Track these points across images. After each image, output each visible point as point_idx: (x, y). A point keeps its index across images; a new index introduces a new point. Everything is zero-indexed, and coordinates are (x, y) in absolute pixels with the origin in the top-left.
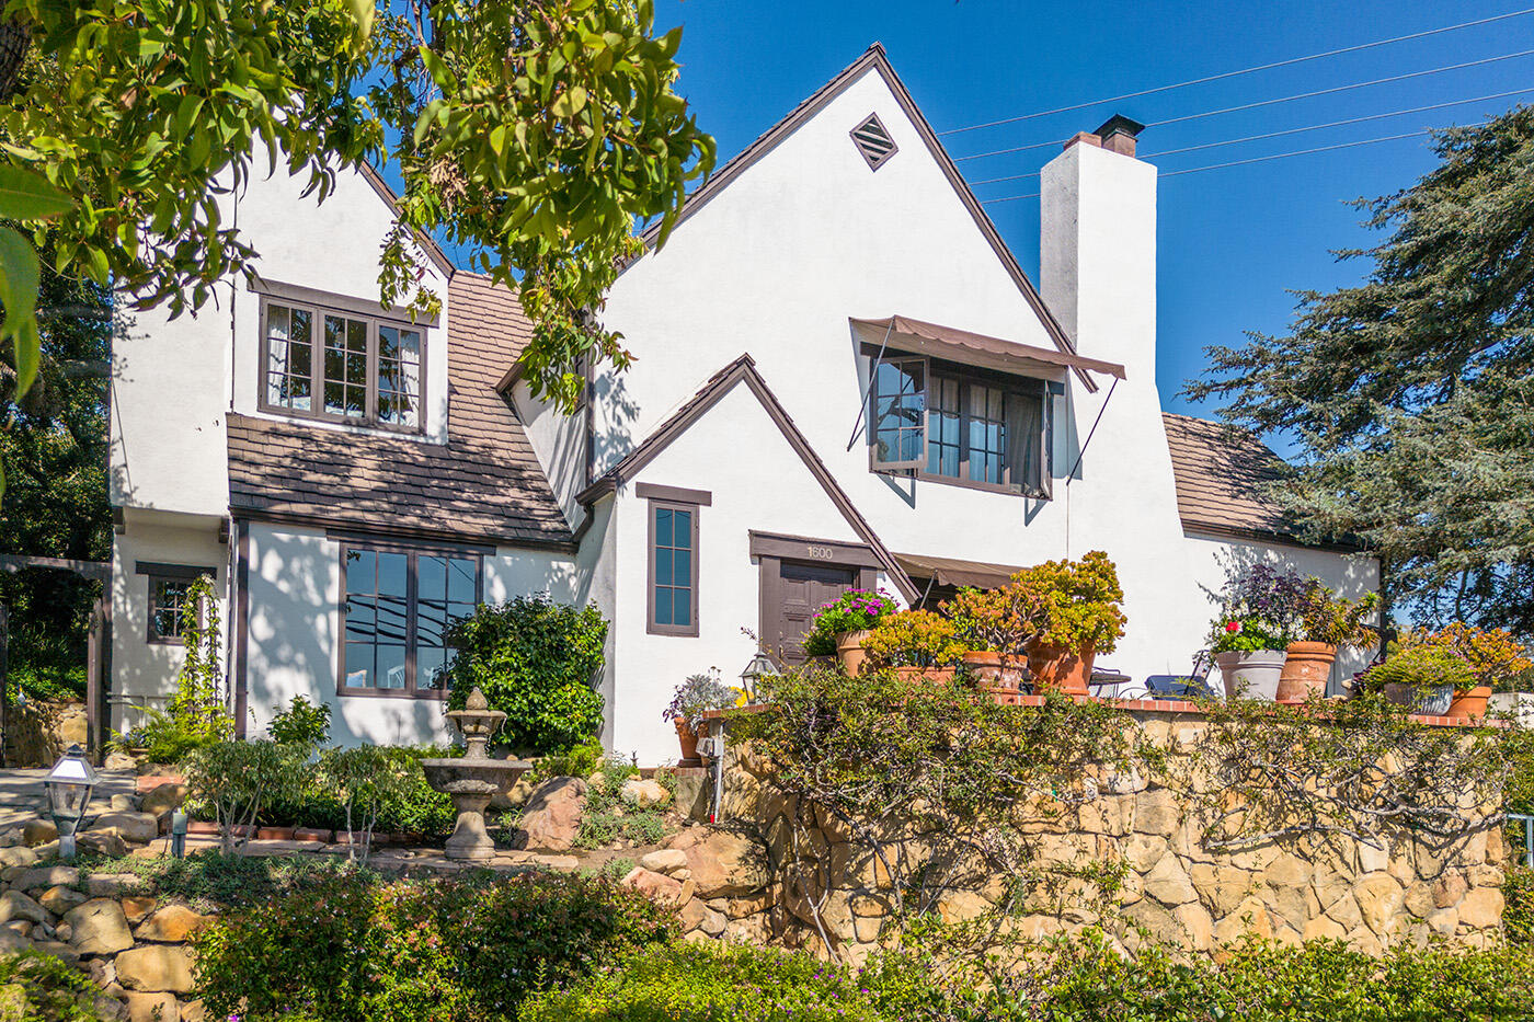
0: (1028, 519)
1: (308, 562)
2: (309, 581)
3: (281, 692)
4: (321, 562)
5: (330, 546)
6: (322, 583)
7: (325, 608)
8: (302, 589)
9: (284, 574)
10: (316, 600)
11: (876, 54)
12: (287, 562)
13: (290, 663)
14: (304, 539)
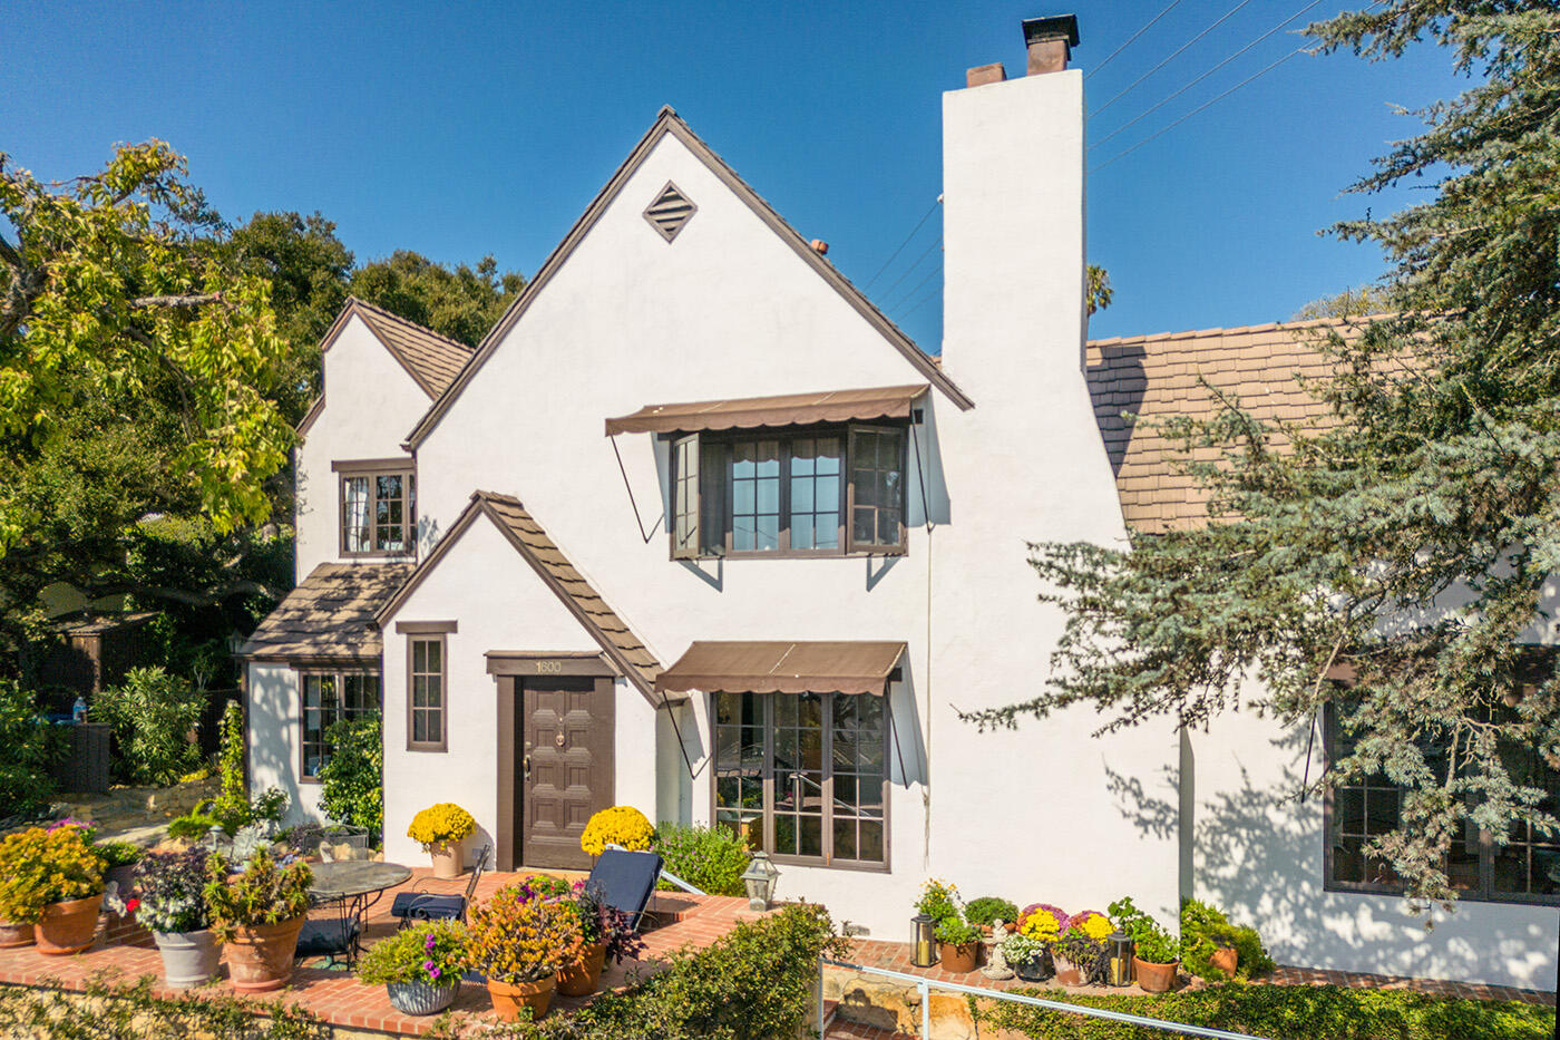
0: (872, 582)
1: (278, 688)
2: (278, 703)
3: (262, 783)
4: (285, 687)
5: (291, 675)
6: (286, 704)
7: (288, 722)
8: (274, 710)
9: (265, 699)
10: (282, 715)
11: (667, 117)
12: (266, 690)
13: (268, 763)
14: (275, 672)
